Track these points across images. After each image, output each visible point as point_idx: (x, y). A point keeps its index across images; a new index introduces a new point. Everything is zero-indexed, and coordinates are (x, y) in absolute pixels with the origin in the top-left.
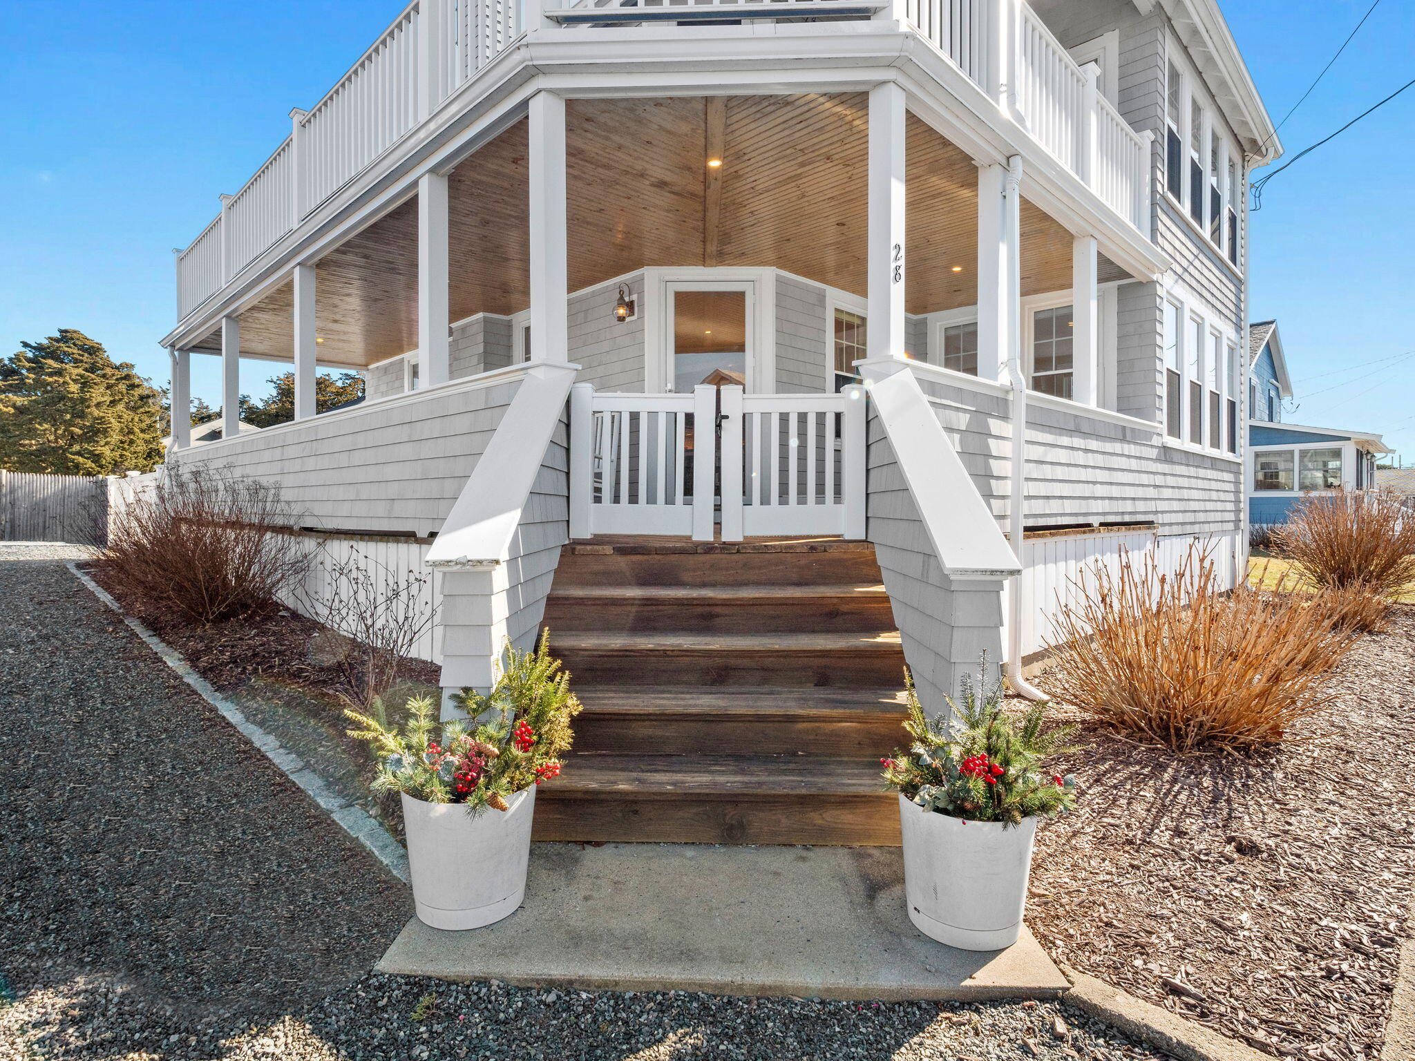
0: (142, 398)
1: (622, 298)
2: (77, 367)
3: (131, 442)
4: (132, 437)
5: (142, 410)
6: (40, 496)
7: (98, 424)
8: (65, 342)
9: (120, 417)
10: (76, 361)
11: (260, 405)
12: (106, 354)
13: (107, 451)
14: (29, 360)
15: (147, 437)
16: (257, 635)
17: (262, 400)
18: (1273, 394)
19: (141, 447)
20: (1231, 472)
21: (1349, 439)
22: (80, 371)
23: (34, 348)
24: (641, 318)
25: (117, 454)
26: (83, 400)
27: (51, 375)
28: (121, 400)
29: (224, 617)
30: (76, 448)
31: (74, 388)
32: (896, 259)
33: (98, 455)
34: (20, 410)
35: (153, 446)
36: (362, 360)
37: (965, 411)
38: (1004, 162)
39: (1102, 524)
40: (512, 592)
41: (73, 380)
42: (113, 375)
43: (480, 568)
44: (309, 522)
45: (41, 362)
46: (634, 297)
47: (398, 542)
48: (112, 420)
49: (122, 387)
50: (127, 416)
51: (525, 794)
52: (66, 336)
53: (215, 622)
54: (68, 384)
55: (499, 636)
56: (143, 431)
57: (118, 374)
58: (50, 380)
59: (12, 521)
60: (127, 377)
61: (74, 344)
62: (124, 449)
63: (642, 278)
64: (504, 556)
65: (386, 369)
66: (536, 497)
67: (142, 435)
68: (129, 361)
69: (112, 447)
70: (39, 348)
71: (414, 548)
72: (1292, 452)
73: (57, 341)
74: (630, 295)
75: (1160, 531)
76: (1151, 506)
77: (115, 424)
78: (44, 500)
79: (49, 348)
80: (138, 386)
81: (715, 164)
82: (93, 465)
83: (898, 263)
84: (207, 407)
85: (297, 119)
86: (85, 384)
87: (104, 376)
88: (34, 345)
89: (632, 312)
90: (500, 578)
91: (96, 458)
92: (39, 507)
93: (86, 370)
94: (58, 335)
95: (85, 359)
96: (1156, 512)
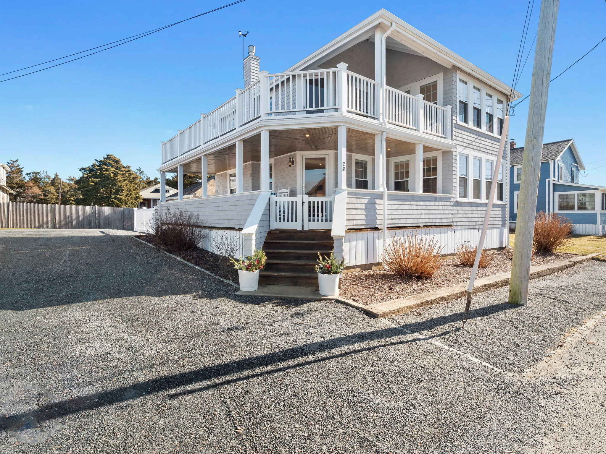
0: (133, 178)
1: (290, 160)
2: (113, 168)
3: (131, 194)
4: (131, 192)
5: (133, 182)
6: (107, 214)
7: (120, 188)
8: (108, 159)
9: (127, 185)
10: (112, 166)
11: (171, 179)
12: (121, 163)
13: (123, 197)
14: (98, 166)
15: (135, 192)
16: (196, 253)
17: (172, 177)
18: (574, 169)
19: (133, 196)
20: (500, 207)
21: (598, 189)
22: (113, 169)
23: (99, 161)
24: (296, 165)
25: (126, 198)
26: (115, 180)
27: (104, 171)
28: (127, 179)
29: (187, 249)
30: (113, 196)
31: (112, 175)
32: (344, 165)
33: (120, 199)
34: (96, 183)
35: (137, 195)
36: (214, 172)
37: (367, 198)
38: (381, 133)
39: (424, 226)
40: (256, 239)
41: (111, 172)
42: (124, 170)
43: (250, 235)
44: (207, 225)
45: (101, 166)
46: (294, 159)
47: (231, 230)
48: (125, 187)
49: (127, 175)
50: (129, 185)
51: (257, 271)
52: (109, 157)
53: (185, 250)
54: (110, 174)
55: (254, 247)
56: (134, 190)
57: (126, 170)
58: (105, 173)
59: (99, 222)
60: (129, 171)
61: (111, 159)
62: (128, 197)
63: (296, 154)
64: (255, 233)
65: (222, 175)
66: (261, 222)
67: (134, 192)
68: (129, 165)
69: (124, 196)
70: (100, 161)
71: (235, 231)
72: (574, 195)
73: (106, 159)
74: (293, 159)
75: (455, 228)
76: (451, 220)
77: (125, 188)
78: (108, 215)
79: (104, 161)
80: (132, 174)
81: (307, 136)
82: (119, 203)
83: (344, 166)
84: (149, 178)
85: (202, 116)
86: (115, 174)
87: (121, 171)
88: (99, 160)
89: (293, 164)
90: (254, 237)
91: (120, 200)
92: (107, 218)
93: (115, 169)
94: (106, 157)
95: (115, 165)
96: (453, 222)
